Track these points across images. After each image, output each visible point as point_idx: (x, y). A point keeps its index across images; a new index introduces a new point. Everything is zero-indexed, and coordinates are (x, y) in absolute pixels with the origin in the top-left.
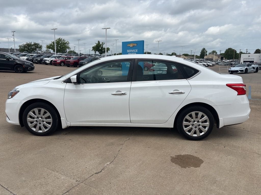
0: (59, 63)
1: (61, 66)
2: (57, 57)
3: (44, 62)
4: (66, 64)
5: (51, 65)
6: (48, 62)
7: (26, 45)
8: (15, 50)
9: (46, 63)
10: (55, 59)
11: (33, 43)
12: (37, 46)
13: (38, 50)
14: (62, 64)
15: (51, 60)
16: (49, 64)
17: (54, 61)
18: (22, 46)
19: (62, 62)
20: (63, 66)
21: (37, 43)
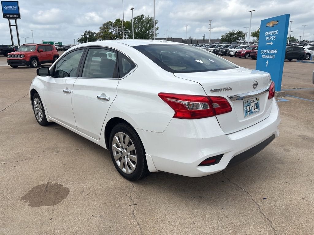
0: (243, 54)
1: (246, 58)
2: (244, 47)
3: (228, 54)
4: (252, 56)
5: (236, 57)
6: (232, 53)
7: (229, 34)
8: (210, 41)
9: (230, 54)
10: (242, 50)
11: (236, 32)
12: (240, 35)
13: (241, 39)
14: (248, 56)
15: (236, 51)
16: (233, 55)
17: (238, 53)
18: (224, 36)
19: (248, 53)
20: (249, 58)
21: (240, 31)
